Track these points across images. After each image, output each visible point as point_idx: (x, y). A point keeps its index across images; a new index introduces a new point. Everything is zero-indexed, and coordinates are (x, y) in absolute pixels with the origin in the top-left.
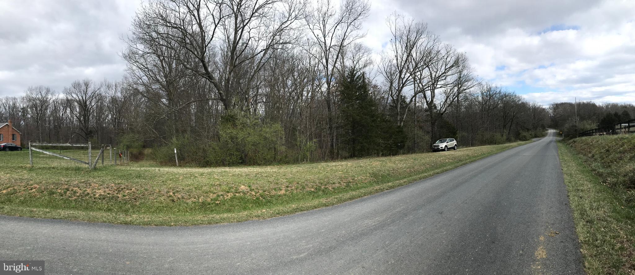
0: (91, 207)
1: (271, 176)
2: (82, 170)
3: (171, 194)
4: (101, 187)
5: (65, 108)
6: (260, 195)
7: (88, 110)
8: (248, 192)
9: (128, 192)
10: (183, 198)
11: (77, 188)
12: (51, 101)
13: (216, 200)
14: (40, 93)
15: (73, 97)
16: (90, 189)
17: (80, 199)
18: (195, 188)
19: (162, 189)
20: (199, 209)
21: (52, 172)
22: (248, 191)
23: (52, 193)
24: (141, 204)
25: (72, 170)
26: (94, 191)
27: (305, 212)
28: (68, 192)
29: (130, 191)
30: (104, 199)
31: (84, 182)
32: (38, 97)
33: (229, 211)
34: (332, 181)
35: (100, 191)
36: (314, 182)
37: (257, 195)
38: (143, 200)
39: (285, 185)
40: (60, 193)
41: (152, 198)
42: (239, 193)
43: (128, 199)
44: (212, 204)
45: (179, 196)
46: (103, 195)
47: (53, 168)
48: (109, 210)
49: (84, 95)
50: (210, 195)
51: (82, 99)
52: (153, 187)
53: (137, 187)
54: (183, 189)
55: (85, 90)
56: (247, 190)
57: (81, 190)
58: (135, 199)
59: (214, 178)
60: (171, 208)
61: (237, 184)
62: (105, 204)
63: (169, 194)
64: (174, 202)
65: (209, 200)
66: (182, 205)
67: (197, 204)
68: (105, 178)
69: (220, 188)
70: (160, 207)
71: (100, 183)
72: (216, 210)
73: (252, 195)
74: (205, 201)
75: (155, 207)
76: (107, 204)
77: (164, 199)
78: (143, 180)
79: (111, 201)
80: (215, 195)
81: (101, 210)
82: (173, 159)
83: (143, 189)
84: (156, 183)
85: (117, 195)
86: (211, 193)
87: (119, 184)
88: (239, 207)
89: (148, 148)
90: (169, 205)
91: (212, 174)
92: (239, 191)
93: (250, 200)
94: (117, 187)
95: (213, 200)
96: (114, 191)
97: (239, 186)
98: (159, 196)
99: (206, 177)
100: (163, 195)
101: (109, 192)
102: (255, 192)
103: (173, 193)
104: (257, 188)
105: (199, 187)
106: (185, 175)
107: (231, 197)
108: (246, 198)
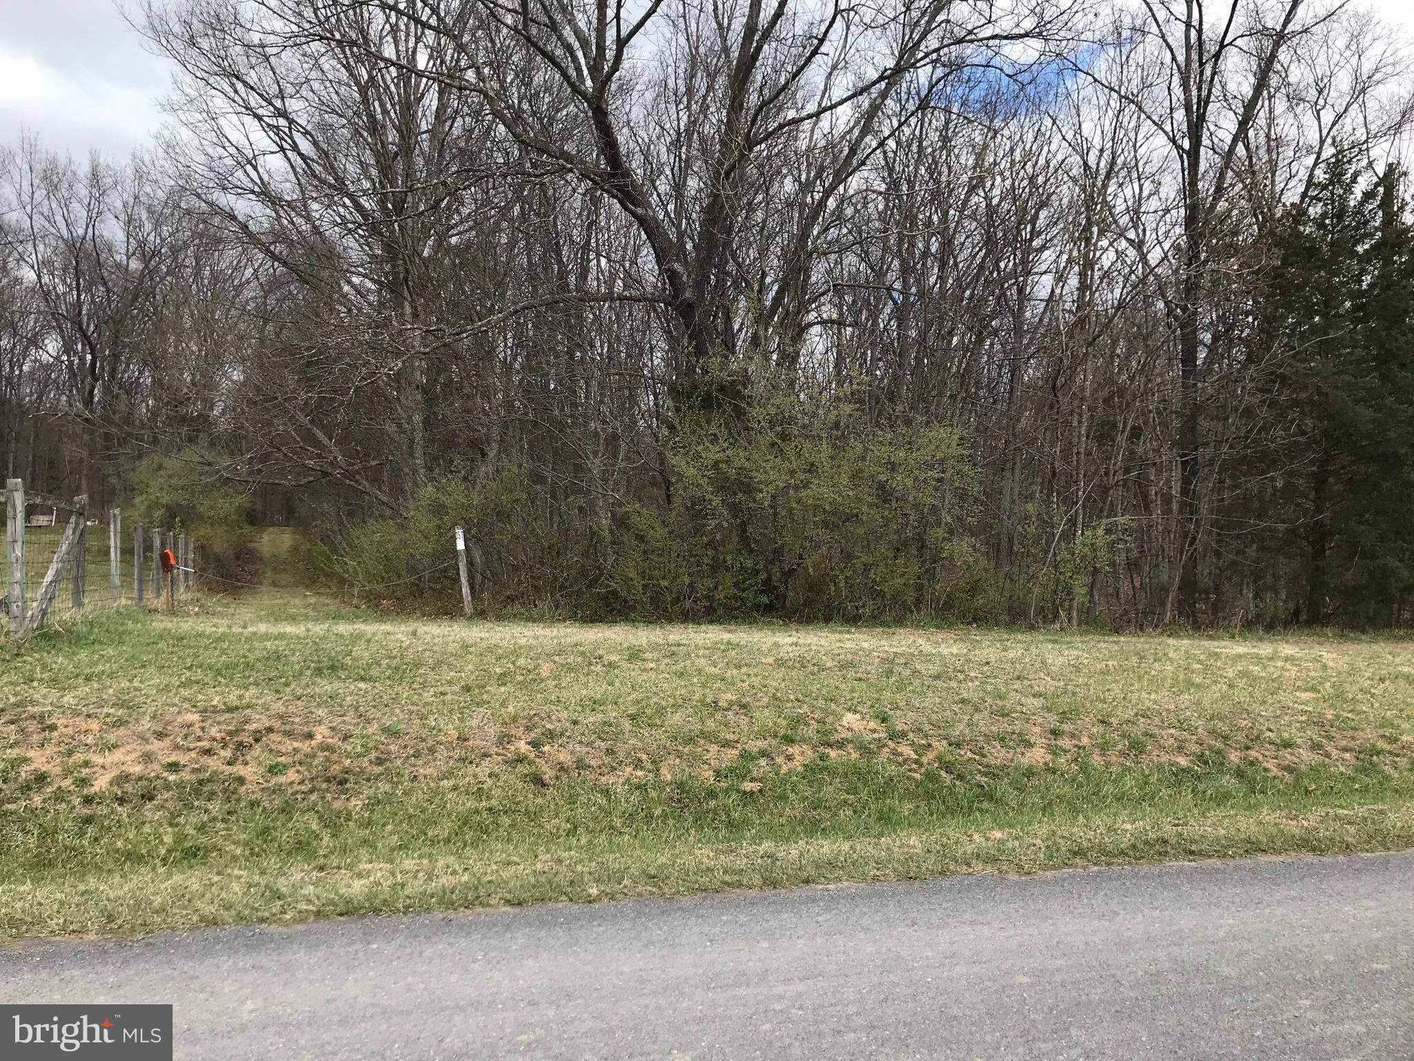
0: (75, 851)
1: (961, 677)
3: (523, 746)
4: (122, 731)
6: (939, 758)
8: (881, 745)
9: (295, 751)
10: (581, 765)
13: (744, 778)
16: (50, 749)
18: (633, 718)
19: (474, 723)
20: (665, 816)
22: (880, 740)
24: (374, 804)
26: (78, 757)
27: (1216, 863)
29: (305, 747)
30: (151, 798)
33: (814, 828)
34: (1271, 731)
35: (118, 755)
36: (1182, 725)
37: (925, 760)
38: (384, 787)
39: (1041, 725)
41: (428, 771)
42: (841, 744)
43: (296, 787)
44: (727, 791)
45: (564, 757)
46: (140, 779)
48: (192, 855)
50: (708, 751)
52: (423, 717)
53: (337, 722)
54: (575, 723)
56: (876, 736)
58: (341, 784)
59: (699, 671)
60: (533, 816)
61: (821, 703)
62: (161, 825)
63: (513, 748)
64: (544, 785)
65: (706, 774)
66: (583, 799)
67: (654, 794)
68: (131, 681)
69: (747, 719)
70: (477, 811)
71: (105, 710)
72: (747, 822)
73: (905, 761)
74: (691, 777)
75: (449, 815)
76: (171, 824)
77: (490, 776)
78: (362, 685)
79: (196, 803)
80: (732, 753)
81: (140, 859)
82: (447, 583)
83: (373, 728)
84: (435, 695)
85: (228, 770)
86: (711, 742)
87: (230, 710)
88: (855, 812)
89: (273, 524)
90: (519, 802)
91: (681, 654)
92: (837, 737)
93: (899, 782)
94: (224, 727)
95: (726, 777)
96: (208, 752)
97: (833, 713)
98: (462, 760)
99: (662, 667)
100: (485, 755)
101: (173, 759)
102: (912, 744)
103: (529, 743)
104: (920, 730)
105: (649, 712)
106: (556, 658)
107: (805, 766)
108: (877, 773)
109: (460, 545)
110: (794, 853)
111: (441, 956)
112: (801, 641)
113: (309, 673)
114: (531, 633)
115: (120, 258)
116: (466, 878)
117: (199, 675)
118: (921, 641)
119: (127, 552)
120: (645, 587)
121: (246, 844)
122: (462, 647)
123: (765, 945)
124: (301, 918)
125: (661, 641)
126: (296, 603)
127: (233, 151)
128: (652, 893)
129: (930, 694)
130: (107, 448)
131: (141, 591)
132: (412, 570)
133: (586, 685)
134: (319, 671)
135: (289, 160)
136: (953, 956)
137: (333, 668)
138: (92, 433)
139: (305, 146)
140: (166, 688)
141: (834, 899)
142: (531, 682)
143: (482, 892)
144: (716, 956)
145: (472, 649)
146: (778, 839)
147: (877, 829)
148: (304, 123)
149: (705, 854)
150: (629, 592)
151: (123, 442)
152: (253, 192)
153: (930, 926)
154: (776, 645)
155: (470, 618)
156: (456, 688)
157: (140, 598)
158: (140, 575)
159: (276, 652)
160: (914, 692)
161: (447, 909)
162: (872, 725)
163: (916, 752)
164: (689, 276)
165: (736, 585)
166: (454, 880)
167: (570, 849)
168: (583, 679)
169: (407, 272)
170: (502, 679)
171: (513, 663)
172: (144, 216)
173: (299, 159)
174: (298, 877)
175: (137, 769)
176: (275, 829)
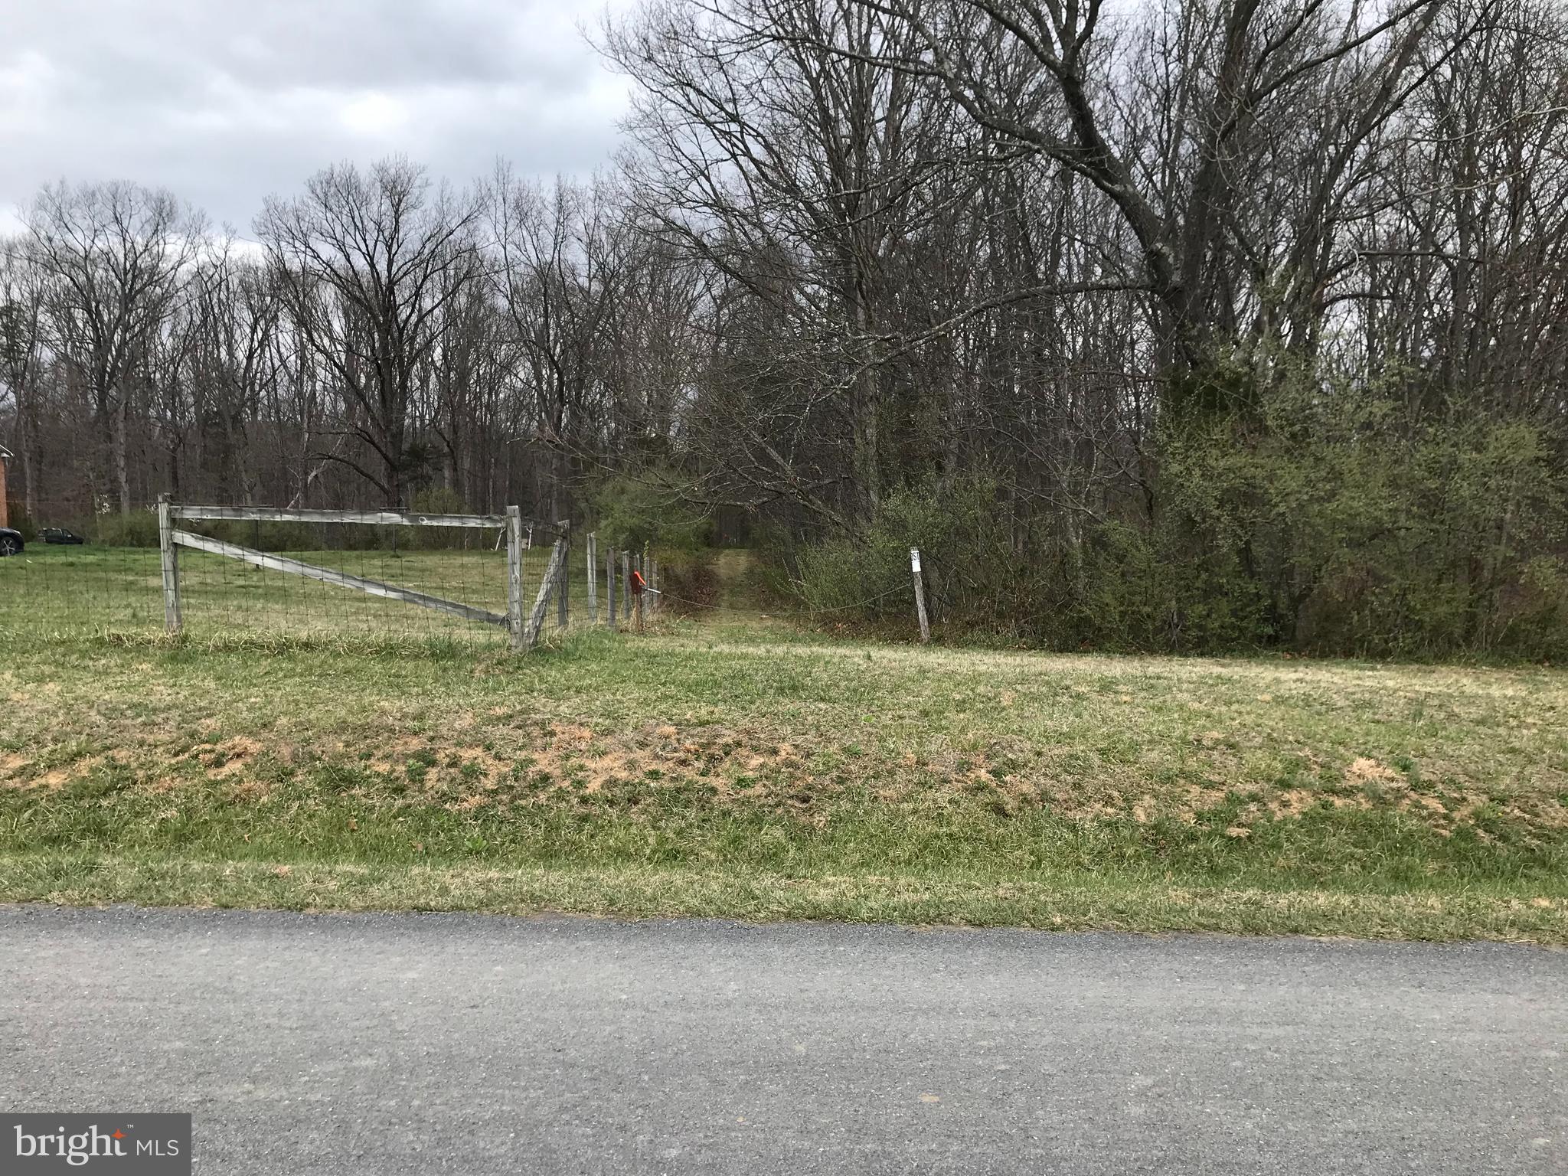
0: (576, 846)
1: (1514, 723)
2: (473, 657)
3: (984, 775)
4: (609, 740)
5: (265, 318)
6: (1476, 815)
7: (401, 331)
8: (1399, 795)
9: (763, 766)
10: (1045, 797)
11: (478, 752)
12: (184, 273)
13: (1230, 822)
14: (117, 220)
15: (317, 257)
16: (551, 753)
17: (500, 808)
18: (1103, 752)
19: (933, 748)
20: (1138, 857)
21: (310, 670)
22: (1398, 790)
23: (339, 781)
24: (836, 820)
25: (417, 657)
26: (574, 761)
28: (432, 774)
29: (771, 762)
30: (636, 803)
31: (511, 716)
32: (100, 244)
33: (1313, 880)
35: (607, 762)
37: (1456, 815)
38: (845, 805)
40: (387, 779)
41: (888, 793)
42: (1349, 793)
43: (763, 801)
44: (1209, 836)
45: (1027, 788)
46: (626, 784)
47: (307, 645)
48: (673, 857)
49: (381, 247)
50: (1188, 792)
51: (367, 268)
52: (882, 740)
53: (800, 740)
54: (1039, 754)
55: (388, 223)
56: (1394, 785)
57: (500, 759)
58: (805, 800)
59: (1181, 707)
60: (996, 846)
61: (1326, 745)
62: (645, 827)
63: (973, 776)
64: (1006, 815)
65: (1186, 816)
66: (1048, 832)
67: (1126, 833)
68: (614, 694)
69: (1236, 760)
70: (937, 837)
71: (595, 720)
72: (1233, 869)
73: (1430, 815)
74: (1168, 819)
75: (910, 837)
76: (654, 828)
77: (950, 802)
78: (822, 705)
79: (675, 810)
80: (1217, 796)
81: (629, 857)
82: (903, 607)
83: (833, 748)
84: (893, 719)
85: (702, 780)
86: (1193, 783)
87: (702, 724)
88: (1363, 867)
89: (729, 547)
90: (981, 830)
91: (1161, 688)
92: (1344, 784)
93: (1421, 838)
94: (696, 740)
95: (1209, 820)
96: (683, 763)
97: (1341, 757)
98: (922, 784)
99: (1137, 701)
100: (945, 781)
101: (653, 767)
102: (1441, 797)
103: (989, 772)
104: (1452, 781)
105: (1120, 747)
106: (1019, 687)
107: (1305, 814)
108: (1393, 826)
109: (916, 567)
110: (1283, 902)
111: (905, 964)
112: (1308, 678)
113: (772, 691)
114: (992, 661)
115: (583, 281)
116: (927, 896)
117: (673, 690)
118: (1465, 681)
119: (601, 574)
120: (1123, 614)
121: (720, 851)
122: (919, 672)
123: (1242, 987)
124: (773, 918)
125: (1139, 674)
126: (754, 625)
127: (686, 163)
128: (1118, 928)
129: (1468, 740)
130: (576, 473)
131: (613, 611)
132: (868, 593)
133: (1051, 716)
134: (781, 691)
135: (741, 167)
136: (1467, 1021)
137: (794, 688)
138: (562, 458)
139: (758, 151)
140: (645, 702)
141: (1326, 951)
142: (992, 710)
143: (943, 910)
144: (1185, 992)
145: (929, 675)
146: (1264, 886)
147: (1388, 886)
148: (755, 126)
149: (1180, 896)
150: (1103, 618)
151: (589, 466)
152: (706, 204)
153: (1441, 989)
154: (1277, 681)
155: (927, 645)
156: (914, 713)
157: (613, 618)
158: (613, 596)
159: (741, 670)
160: (1447, 738)
161: (909, 922)
162: (1389, 772)
163: (1445, 806)
164: (1176, 258)
165: (1234, 613)
166: (916, 897)
167: (1034, 880)
168: (1047, 709)
169: (861, 275)
170: (961, 706)
171: (973, 690)
172: (604, 237)
173: (752, 166)
174: (768, 882)
175: (623, 775)
176: (746, 839)
